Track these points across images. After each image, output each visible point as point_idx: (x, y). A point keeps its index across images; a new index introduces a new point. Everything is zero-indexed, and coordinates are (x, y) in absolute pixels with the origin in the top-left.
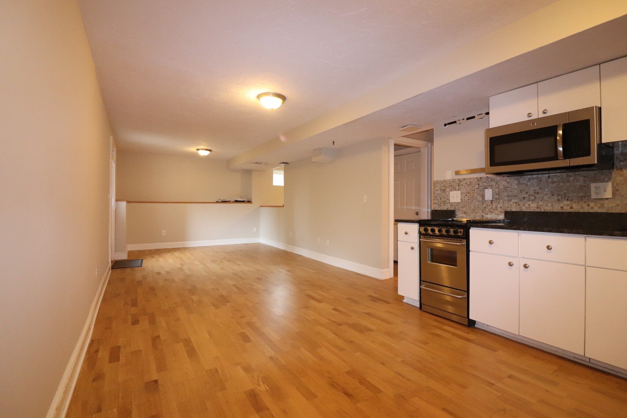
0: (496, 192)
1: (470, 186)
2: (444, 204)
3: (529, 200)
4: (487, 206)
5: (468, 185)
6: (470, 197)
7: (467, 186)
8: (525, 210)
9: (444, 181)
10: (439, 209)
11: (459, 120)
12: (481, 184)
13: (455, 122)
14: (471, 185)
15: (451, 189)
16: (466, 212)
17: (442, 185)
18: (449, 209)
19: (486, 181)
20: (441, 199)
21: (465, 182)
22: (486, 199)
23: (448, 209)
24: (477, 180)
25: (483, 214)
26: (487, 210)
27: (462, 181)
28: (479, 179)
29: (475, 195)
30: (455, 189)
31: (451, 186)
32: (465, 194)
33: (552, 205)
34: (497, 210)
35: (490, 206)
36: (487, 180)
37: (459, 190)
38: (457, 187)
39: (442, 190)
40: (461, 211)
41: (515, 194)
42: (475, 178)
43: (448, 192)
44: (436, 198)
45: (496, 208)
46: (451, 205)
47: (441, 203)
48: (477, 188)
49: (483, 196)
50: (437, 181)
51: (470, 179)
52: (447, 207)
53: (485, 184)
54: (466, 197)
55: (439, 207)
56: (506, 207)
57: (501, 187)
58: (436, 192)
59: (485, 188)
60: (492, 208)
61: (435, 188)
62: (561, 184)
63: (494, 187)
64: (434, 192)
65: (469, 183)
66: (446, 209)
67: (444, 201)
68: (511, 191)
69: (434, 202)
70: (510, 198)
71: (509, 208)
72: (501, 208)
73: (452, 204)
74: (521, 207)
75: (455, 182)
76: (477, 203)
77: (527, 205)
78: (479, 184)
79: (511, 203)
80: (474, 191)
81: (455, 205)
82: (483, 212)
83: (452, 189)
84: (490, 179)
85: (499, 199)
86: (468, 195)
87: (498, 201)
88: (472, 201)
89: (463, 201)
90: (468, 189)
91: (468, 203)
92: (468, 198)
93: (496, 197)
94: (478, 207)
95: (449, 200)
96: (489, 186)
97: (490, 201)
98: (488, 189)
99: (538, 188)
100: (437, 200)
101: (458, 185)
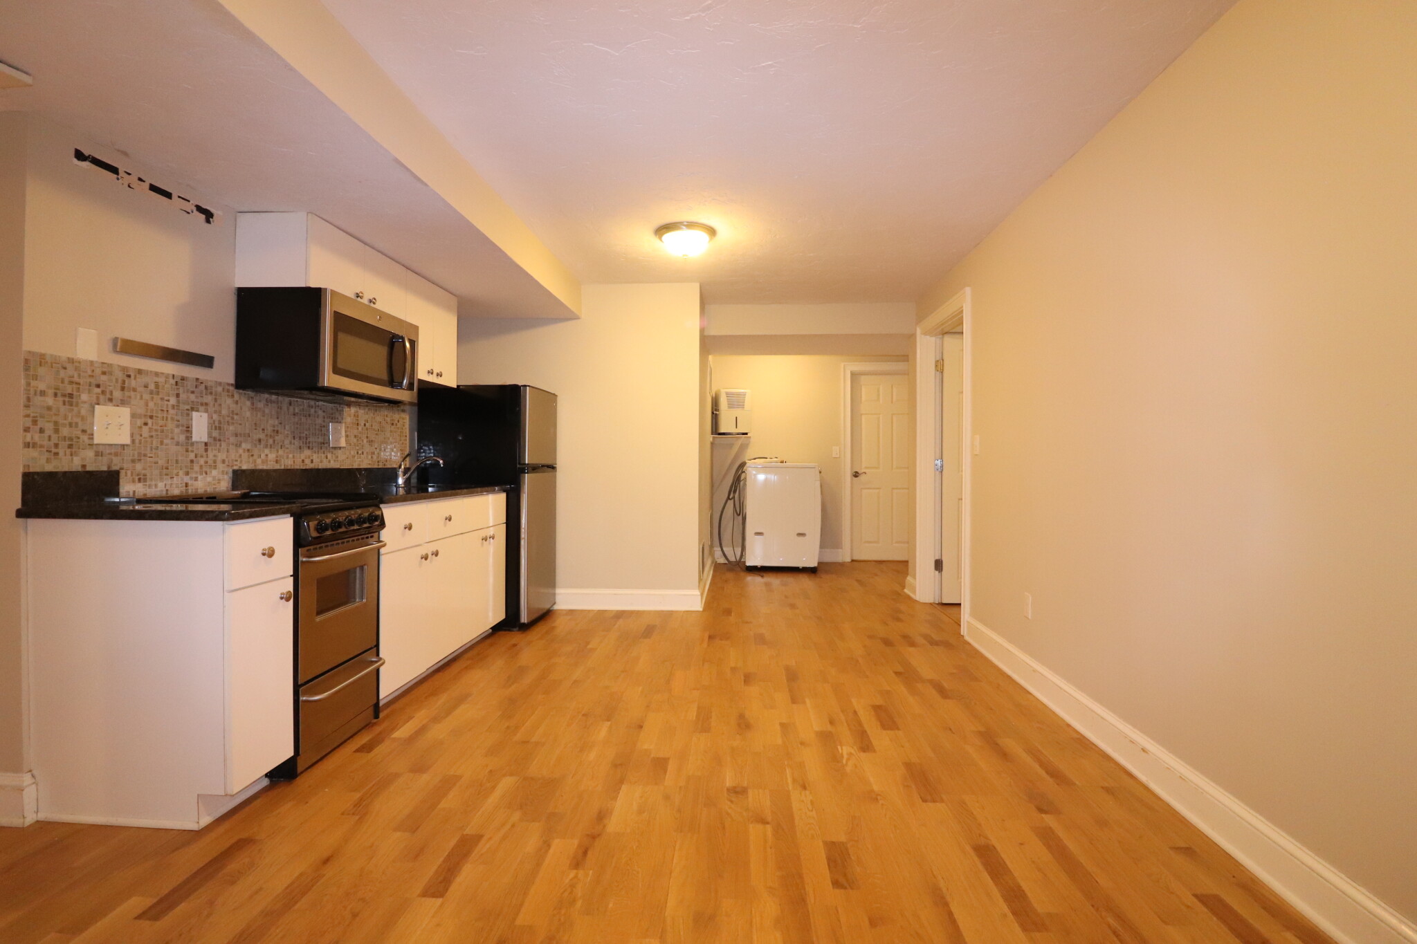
0: (214, 421)
1: (155, 396)
2: (68, 451)
3: (266, 446)
4: (196, 457)
5: (151, 393)
6: (156, 430)
7: (146, 396)
8: (260, 467)
9: (71, 361)
10: (49, 468)
11: (129, 174)
12: (183, 396)
13: (115, 170)
14: (158, 393)
15: (98, 398)
16: (145, 475)
17: (62, 373)
18: (89, 468)
19: (194, 389)
20: (57, 431)
21: (142, 380)
22: (195, 438)
23: (84, 466)
24: (173, 382)
25: (186, 479)
26: (196, 468)
27: (132, 377)
28: (179, 380)
29: (170, 425)
30: (111, 400)
31: (98, 386)
32: (143, 420)
33: (294, 456)
34: (215, 467)
35: (202, 456)
36: (196, 387)
37: (123, 403)
38: (117, 394)
39: (64, 395)
40: (129, 473)
41: (247, 431)
42: (168, 374)
43: (86, 406)
44: (35, 422)
45: (215, 462)
46: (97, 454)
47: (56, 446)
48: (173, 407)
49: (188, 429)
50: (42, 356)
51: (157, 374)
52: (83, 459)
53: (192, 397)
54: (145, 429)
55: (48, 461)
56: (232, 460)
57: (224, 412)
58: (38, 400)
59: (193, 409)
60: (206, 462)
61: (33, 383)
62: (303, 419)
63: (211, 409)
64: (29, 399)
65: (152, 387)
66: (80, 469)
67: (71, 439)
68: (240, 424)
69: (28, 439)
70: (239, 439)
71: (236, 463)
72: (223, 462)
73: (101, 449)
74: (255, 461)
75: (111, 373)
76: (174, 449)
77: (263, 456)
78: (178, 395)
79: (241, 451)
80: (165, 412)
81: (110, 454)
82: (187, 474)
83: (102, 397)
84: (202, 387)
85: (220, 440)
86: (150, 422)
87: (218, 445)
88: (162, 443)
89: (137, 441)
90: (151, 404)
91: (151, 450)
92: (151, 434)
93: (215, 434)
94: (177, 462)
95: (91, 436)
96: (202, 404)
97: (203, 444)
98: (198, 411)
99: (276, 422)
100: (42, 431)
101: (119, 385)
